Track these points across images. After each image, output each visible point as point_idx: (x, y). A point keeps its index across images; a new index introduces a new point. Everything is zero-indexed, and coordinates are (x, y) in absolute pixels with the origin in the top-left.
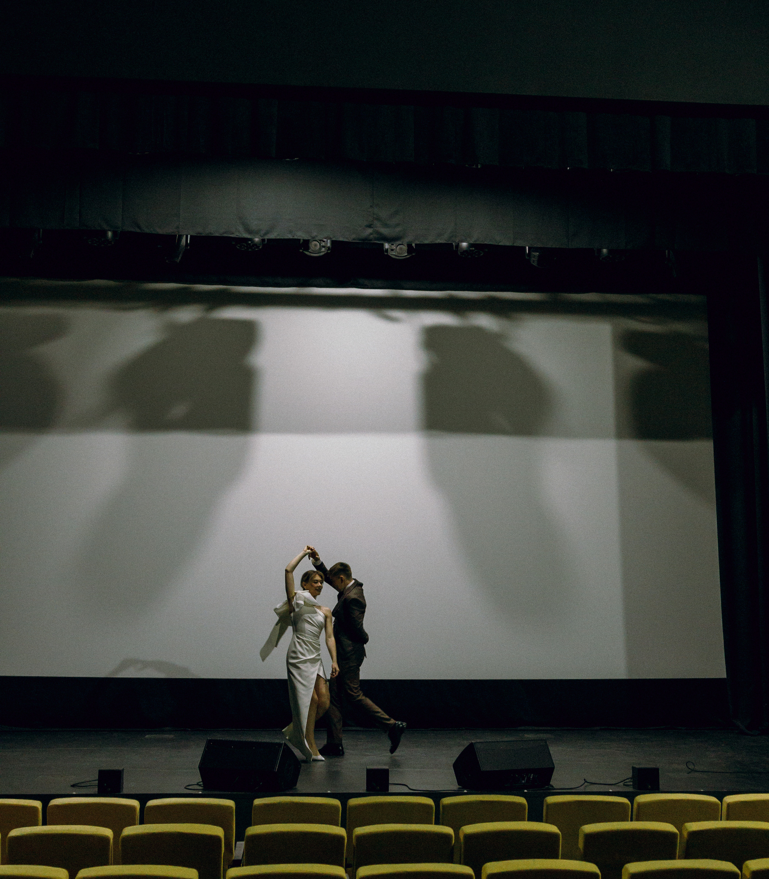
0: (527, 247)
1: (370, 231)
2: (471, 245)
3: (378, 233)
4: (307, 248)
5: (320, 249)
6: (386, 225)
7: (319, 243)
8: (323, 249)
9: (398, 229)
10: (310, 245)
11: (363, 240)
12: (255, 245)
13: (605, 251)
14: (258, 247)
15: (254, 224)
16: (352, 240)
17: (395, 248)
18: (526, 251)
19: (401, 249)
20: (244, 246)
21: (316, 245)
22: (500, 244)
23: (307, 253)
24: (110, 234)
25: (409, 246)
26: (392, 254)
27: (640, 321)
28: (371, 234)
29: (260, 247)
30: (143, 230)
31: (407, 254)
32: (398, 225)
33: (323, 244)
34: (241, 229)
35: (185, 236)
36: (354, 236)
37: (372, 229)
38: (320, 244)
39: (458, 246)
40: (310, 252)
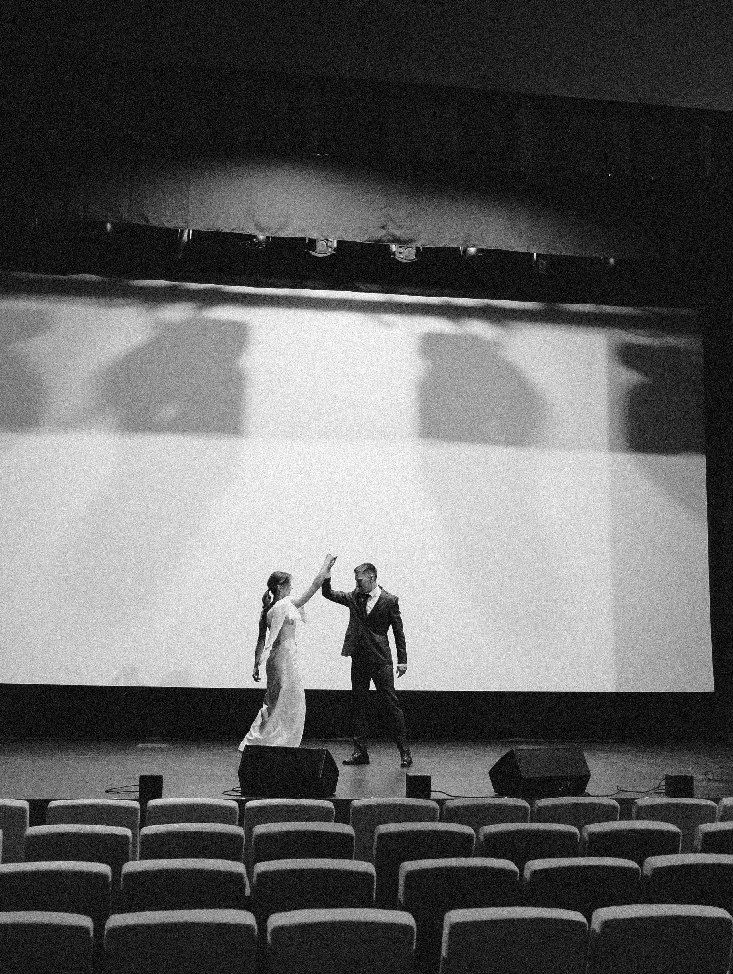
0: (535, 254)
1: (382, 232)
2: (480, 250)
3: (391, 234)
4: (314, 248)
5: (327, 249)
6: (400, 227)
7: (326, 243)
8: (330, 250)
9: (410, 232)
10: (317, 245)
11: (375, 241)
12: (260, 243)
13: (612, 260)
14: (262, 245)
15: (265, 221)
16: (364, 241)
17: (403, 250)
18: (534, 259)
19: (409, 252)
20: (248, 243)
21: (323, 245)
22: (514, 250)
23: (313, 254)
24: (109, 226)
25: (418, 249)
26: (398, 257)
27: (635, 333)
28: (385, 236)
29: (264, 245)
30: (151, 223)
31: (415, 258)
32: (411, 227)
33: (330, 244)
34: (251, 225)
35: (187, 231)
36: (366, 237)
37: (386, 231)
38: (327, 245)
39: (465, 251)
40: (316, 252)
